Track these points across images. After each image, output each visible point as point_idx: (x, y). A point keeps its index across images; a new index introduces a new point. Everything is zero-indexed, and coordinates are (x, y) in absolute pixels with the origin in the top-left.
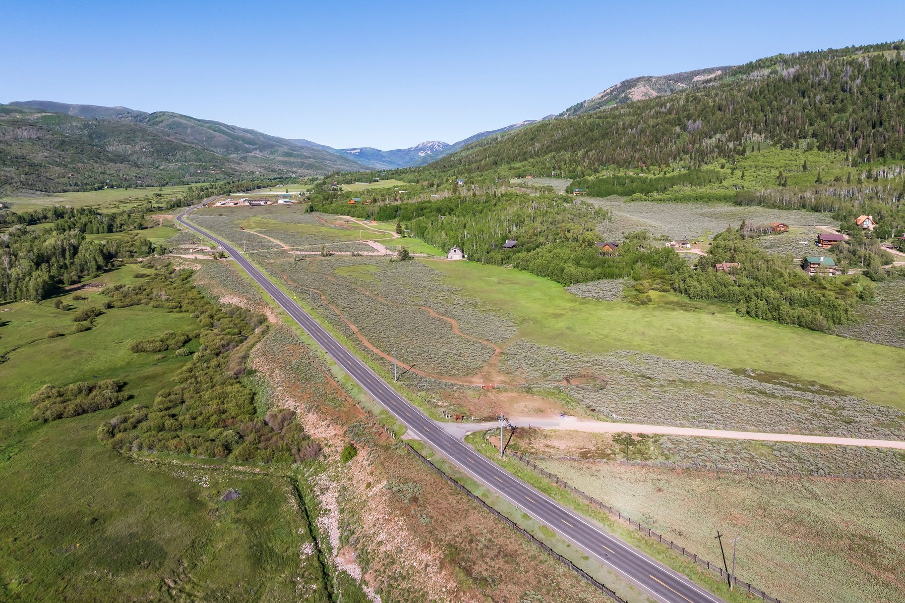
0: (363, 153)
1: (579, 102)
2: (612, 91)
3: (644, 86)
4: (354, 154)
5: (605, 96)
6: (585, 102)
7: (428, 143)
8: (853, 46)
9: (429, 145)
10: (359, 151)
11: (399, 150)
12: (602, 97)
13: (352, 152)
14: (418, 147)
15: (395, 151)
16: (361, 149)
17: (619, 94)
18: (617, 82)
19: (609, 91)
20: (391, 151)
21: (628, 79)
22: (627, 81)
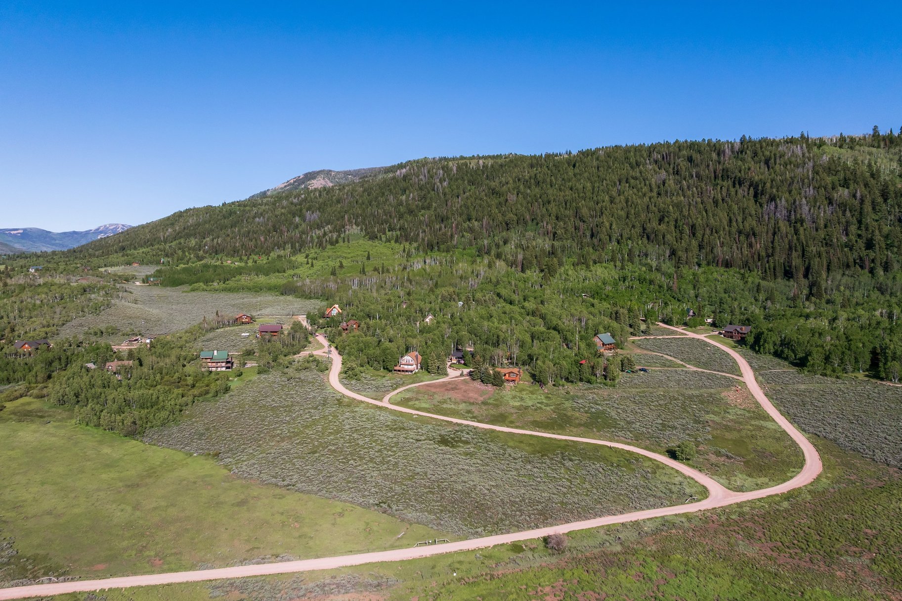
0: (26, 234)
1: (263, 190)
2: (295, 182)
3: (324, 179)
4: (15, 235)
5: (288, 185)
6: (268, 190)
7: (111, 225)
8: (478, 155)
9: (111, 228)
10: (22, 231)
11: (75, 232)
12: (285, 186)
13: (12, 232)
14: (98, 229)
15: (70, 233)
16: (25, 230)
17: (299, 185)
18: (301, 174)
19: (292, 181)
20: (65, 233)
21: (310, 171)
22: (310, 173)
